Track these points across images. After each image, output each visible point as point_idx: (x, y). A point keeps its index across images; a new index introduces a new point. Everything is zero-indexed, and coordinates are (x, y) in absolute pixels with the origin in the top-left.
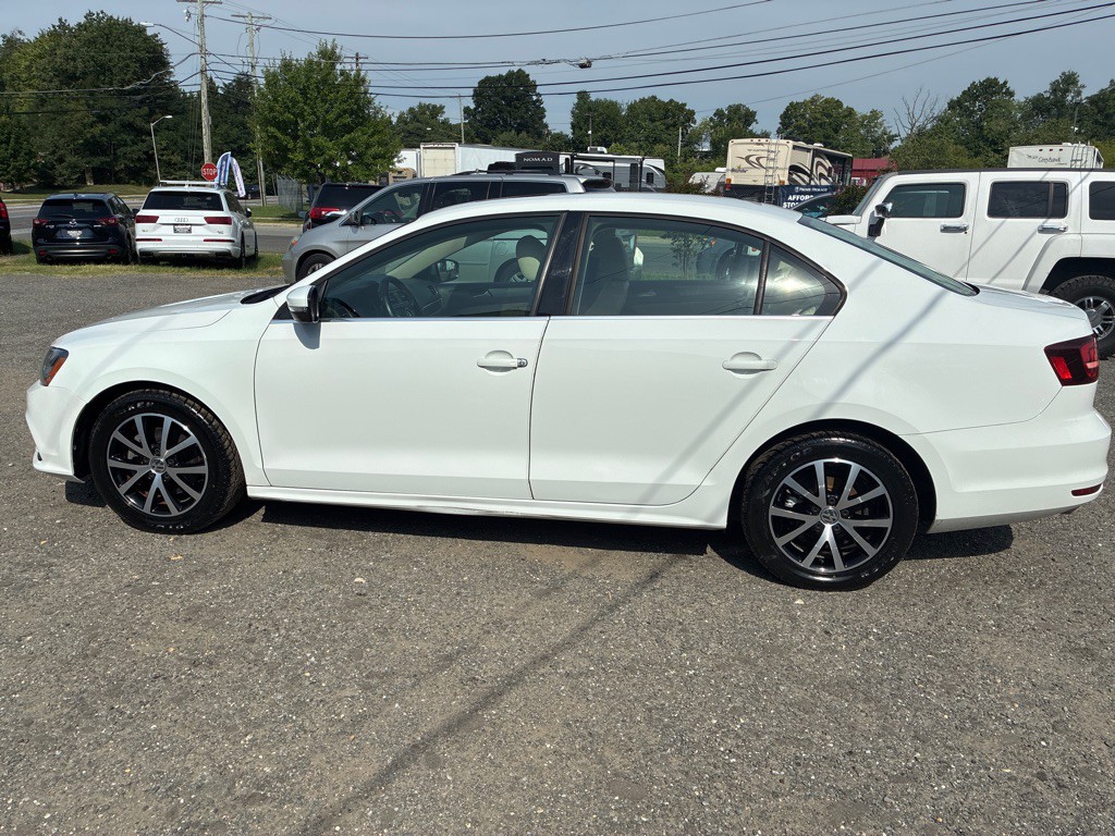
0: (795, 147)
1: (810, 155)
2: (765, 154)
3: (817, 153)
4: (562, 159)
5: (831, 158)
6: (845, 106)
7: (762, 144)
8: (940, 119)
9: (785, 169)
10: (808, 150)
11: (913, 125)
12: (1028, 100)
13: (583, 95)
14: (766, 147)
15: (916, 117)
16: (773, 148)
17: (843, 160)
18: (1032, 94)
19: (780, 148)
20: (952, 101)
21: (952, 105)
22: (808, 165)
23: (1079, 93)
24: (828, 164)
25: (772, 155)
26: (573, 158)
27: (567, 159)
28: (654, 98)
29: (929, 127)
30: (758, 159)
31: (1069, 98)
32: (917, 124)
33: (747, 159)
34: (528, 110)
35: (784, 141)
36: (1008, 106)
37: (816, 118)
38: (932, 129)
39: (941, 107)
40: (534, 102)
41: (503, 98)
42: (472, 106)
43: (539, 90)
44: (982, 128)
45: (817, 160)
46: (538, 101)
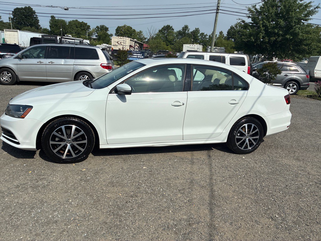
0: (130, 40)
1: (134, 42)
2: (123, 41)
3: (136, 42)
4: (58, 38)
5: (138, 43)
6: (133, 29)
7: (121, 38)
8: (157, 35)
9: (128, 46)
10: (133, 41)
11: (151, 36)
12: (177, 32)
13: (52, 17)
14: (123, 39)
15: (151, 33)
16: (125, 40)
17: (142, 44)
18: (178, 30)
19: (127, 40)
20: (159, 30)
21: (160, 31)
22: (134, 45)
23: (189, 31)
24: (138, 45)
25: (125, 42)
26: (62, 38)
27: (60, 38)
28: (77, 20)
29: (154, 36)
30: (121, 43)
31: (187, 32)
32: (152, 35)
33: (117, 42)
34: (33, 20)
35: (128, 38)
36: (173, 32)
37: (125, 31)
38: (155, 37)
39: (157, 31)
40: (35, 18)
41: (24, 15)
42: (12, 17)
43: (36, 14)
44: (167, 38)
45: (136, 44)
46: (36, 17)
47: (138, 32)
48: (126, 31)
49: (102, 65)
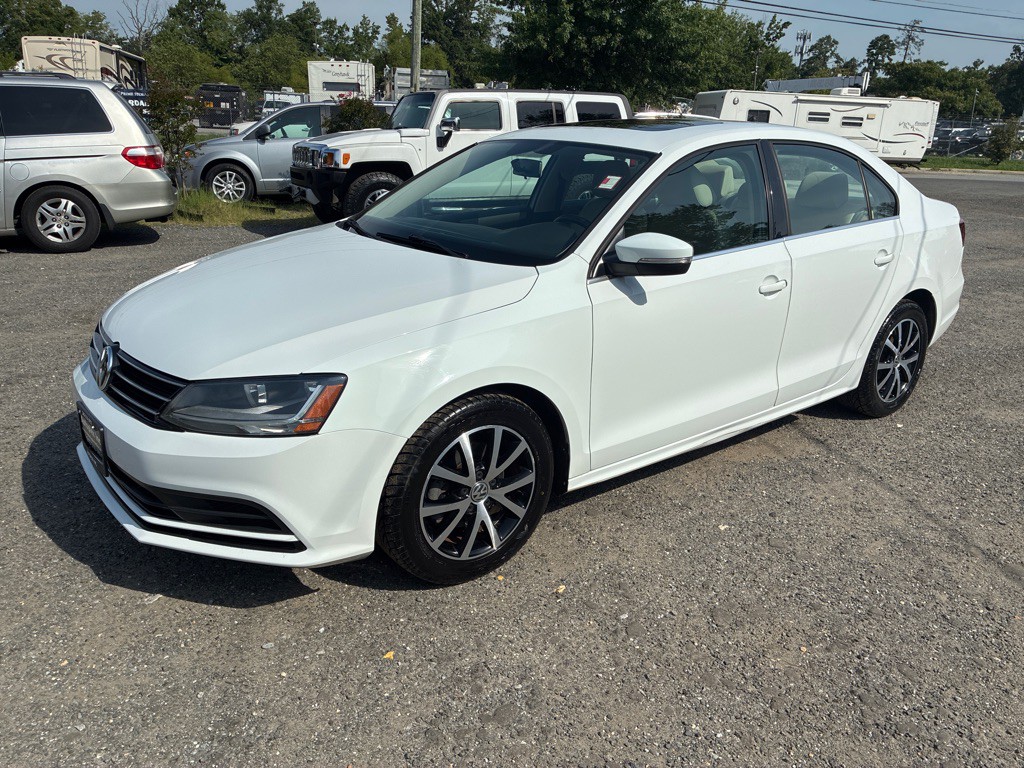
0: (101, 48)
1: (114, 57)
2: (70, 54)
3: (119, 55)
5: (129, 59)
6: (64, 5)
7: (63, 43)
8: (164, 25)
9: (96, 71)
10: (112, 52)
11: (140, 30)
12: (240, 15)
14: (69, 47)
15: (141, 21)
16: (78, 48)
17: (140, 62)
18: (243, 8)
19: (87, 48)
20: (171, 9)
21: (172, 12)
22: (115, 67)
23: (280, 11)
24: (130, 68)
25: (78, 56)
29: (155, 32)
30: (62, 59)
31: (273, 15)
32: (143, 29)
33: (49, 58)
35: (90, 41)
36: (222, 17)
38: (160, 34)
39: (162, 14)
44: (205, 37)
45: (121, 62)
47: (87, 18)
48: (37, 13)
49: (131, 152)
